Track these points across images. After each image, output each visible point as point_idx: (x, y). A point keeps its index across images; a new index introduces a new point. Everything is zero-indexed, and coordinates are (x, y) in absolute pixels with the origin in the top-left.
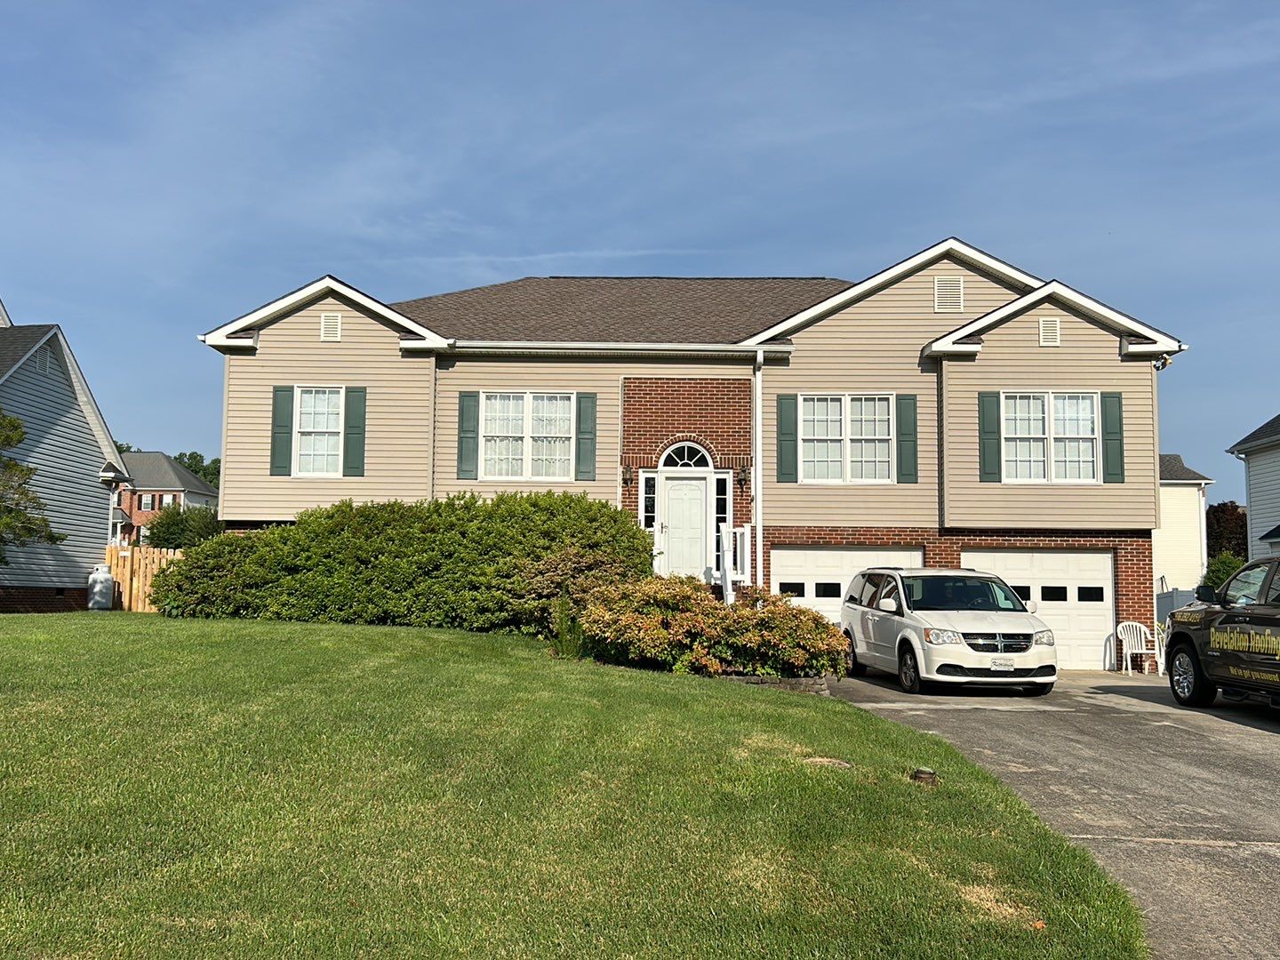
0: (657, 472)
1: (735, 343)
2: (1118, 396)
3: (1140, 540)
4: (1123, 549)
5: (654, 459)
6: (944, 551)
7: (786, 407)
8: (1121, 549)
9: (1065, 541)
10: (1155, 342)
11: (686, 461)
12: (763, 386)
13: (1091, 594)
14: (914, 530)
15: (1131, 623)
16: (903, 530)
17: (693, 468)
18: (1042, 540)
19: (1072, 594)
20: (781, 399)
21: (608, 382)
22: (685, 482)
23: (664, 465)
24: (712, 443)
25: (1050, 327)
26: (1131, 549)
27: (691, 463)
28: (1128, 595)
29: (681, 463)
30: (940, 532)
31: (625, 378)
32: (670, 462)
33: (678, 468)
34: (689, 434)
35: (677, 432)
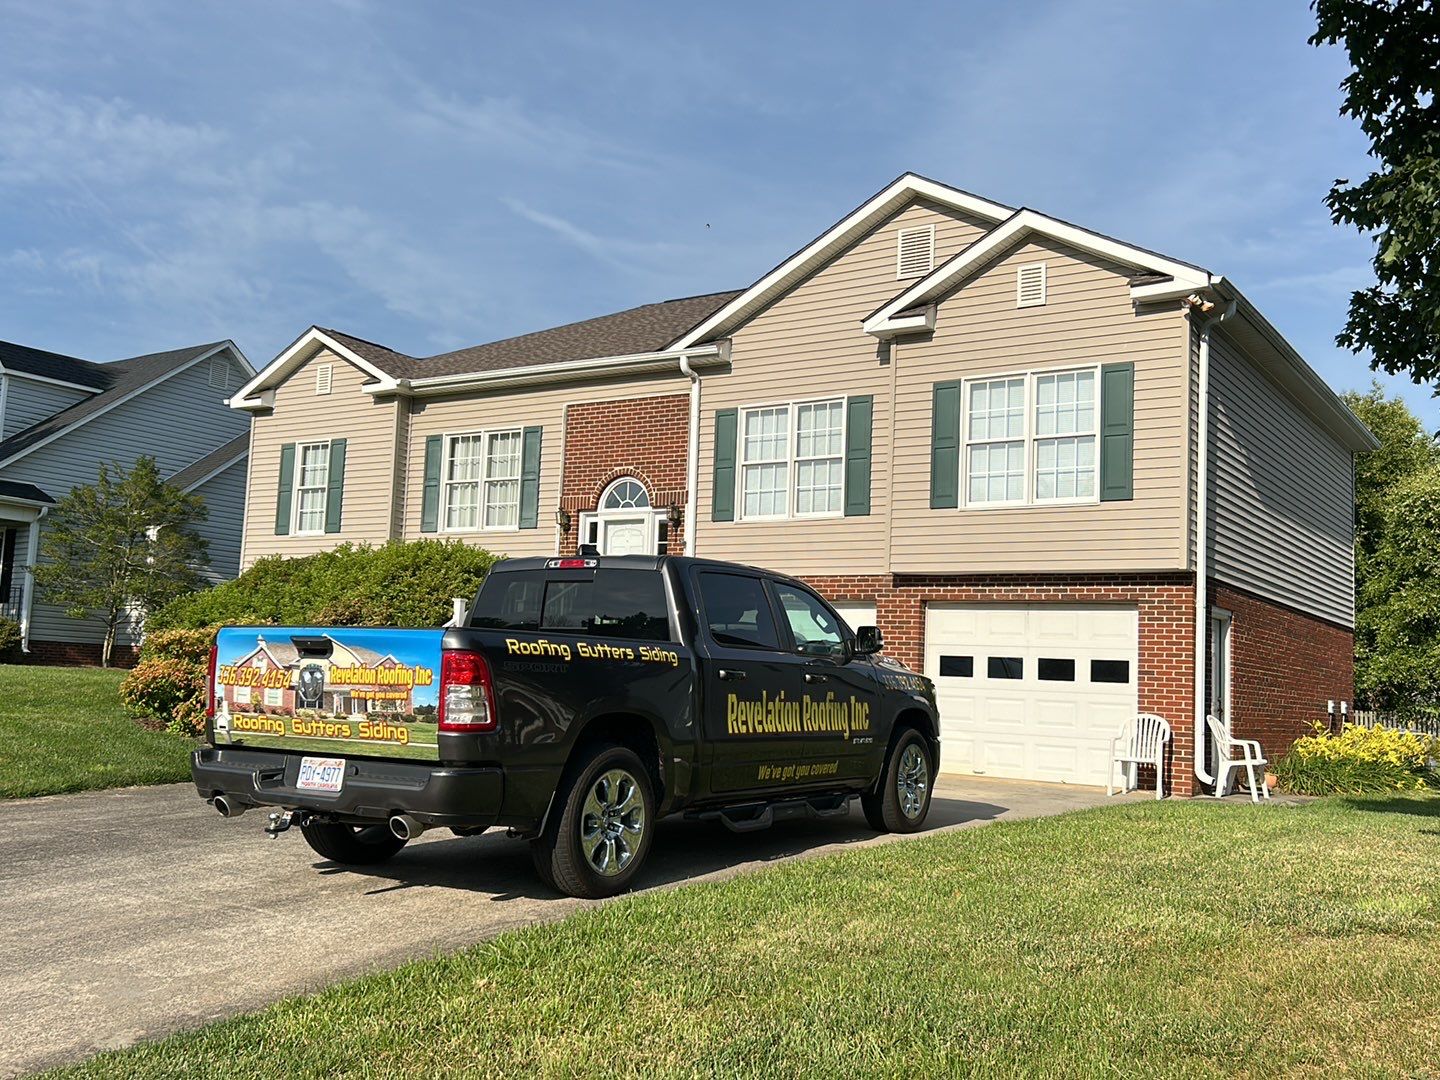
0: (596, 515)
1: (661, 350)
2: (1128, 368)
3: (1174, 588)
4: (1147, 602)
5: (591, 499)
6: (898, 607)
7: (725, 422)
8: (1143, 602)
9: (1060, 591)
10: (1170, 278)
11: (628, 500)
12: (702, 398)
13: (1109, 671)
14: (864, 578)
15: (1153, 717)
16: (850, 578)
17: (635, 509)
18: (1028, 590)
19: (1083, 670)
20: (720, 415)
21: (550, 411)
22: (629, 526)
23: (607, 507)
24: (648, 477)
25: (1031, 276)
26: (1159, 602)
27: (632, 503)
28: (1153, 673)
29: (622, 503)
30: (894, 580)
31: (570, 406)
32: (612, 503)
33: (620, 509)
34: (626, 468)
35: (616, 465)
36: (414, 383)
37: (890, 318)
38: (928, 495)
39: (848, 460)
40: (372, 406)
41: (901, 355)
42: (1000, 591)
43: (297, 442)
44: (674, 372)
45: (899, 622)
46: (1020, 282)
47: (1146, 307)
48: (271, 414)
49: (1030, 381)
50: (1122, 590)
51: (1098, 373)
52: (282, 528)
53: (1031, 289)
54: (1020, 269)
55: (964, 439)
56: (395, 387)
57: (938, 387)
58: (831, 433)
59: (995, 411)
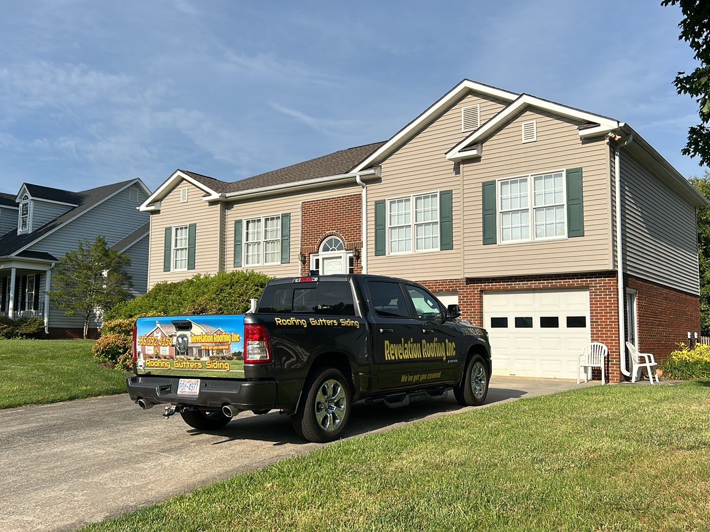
0: (318, 255)
1: (347, 173)
2: (579, 171)
3: (607, 279)
4: (593, 287)
5: (316, 248)
6: (469, 294)
7: (380, 206)
8: (591, 287)
9: (550, 283)
10: (599, 125)
11: (333, 247)
12: (368, 195)
13: (576, 322)
14: (451, 281)
15: (599, 344)
16: (444, 281)
17: (337, 252)
18: (533, 283)
19: (563, 322)
20: (377, 203)
21: (293, 205)
22: (334, 260)
23: (323, 251)
24: (343, 235)
25: (529, 128)
26: (600, 286)
27: (336, 248)
28: (598, 322)
29: (331, 249)
30: (466, 281)
31: (303, 203)
32: (326, 249)
33: (330, 252)
34: (332, 231)
35: (327, 231)
36: (228, 195)
37: (459, 152)
38: (481, 238)
39: (441, 223)
40: (208, 207)
41: (465, 169)
42: (520, 284)
43: (172, 226)
44: (353, 183)
45: (470, 302)
46: (523, 130)
47: (587, 140)
48: (160, 213)
49: (530, 180)
50: (581, 281)
51: (564, 174)
52: (167, 268)
53: (529, 134)
54: (523, 124)
55: (499, 210)
56: (219, 197)
57: (485, 185)
58: (432, 209)
59: (514, 195)
